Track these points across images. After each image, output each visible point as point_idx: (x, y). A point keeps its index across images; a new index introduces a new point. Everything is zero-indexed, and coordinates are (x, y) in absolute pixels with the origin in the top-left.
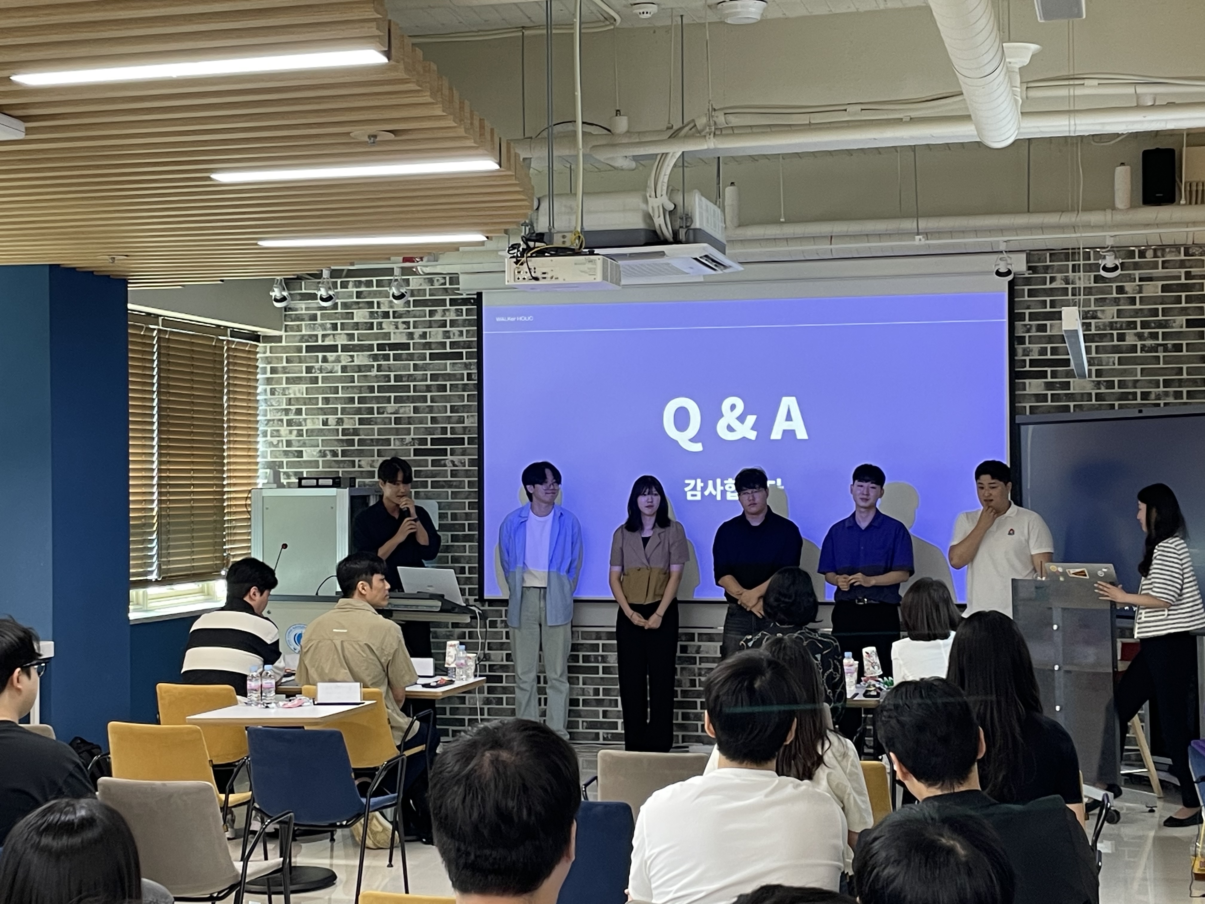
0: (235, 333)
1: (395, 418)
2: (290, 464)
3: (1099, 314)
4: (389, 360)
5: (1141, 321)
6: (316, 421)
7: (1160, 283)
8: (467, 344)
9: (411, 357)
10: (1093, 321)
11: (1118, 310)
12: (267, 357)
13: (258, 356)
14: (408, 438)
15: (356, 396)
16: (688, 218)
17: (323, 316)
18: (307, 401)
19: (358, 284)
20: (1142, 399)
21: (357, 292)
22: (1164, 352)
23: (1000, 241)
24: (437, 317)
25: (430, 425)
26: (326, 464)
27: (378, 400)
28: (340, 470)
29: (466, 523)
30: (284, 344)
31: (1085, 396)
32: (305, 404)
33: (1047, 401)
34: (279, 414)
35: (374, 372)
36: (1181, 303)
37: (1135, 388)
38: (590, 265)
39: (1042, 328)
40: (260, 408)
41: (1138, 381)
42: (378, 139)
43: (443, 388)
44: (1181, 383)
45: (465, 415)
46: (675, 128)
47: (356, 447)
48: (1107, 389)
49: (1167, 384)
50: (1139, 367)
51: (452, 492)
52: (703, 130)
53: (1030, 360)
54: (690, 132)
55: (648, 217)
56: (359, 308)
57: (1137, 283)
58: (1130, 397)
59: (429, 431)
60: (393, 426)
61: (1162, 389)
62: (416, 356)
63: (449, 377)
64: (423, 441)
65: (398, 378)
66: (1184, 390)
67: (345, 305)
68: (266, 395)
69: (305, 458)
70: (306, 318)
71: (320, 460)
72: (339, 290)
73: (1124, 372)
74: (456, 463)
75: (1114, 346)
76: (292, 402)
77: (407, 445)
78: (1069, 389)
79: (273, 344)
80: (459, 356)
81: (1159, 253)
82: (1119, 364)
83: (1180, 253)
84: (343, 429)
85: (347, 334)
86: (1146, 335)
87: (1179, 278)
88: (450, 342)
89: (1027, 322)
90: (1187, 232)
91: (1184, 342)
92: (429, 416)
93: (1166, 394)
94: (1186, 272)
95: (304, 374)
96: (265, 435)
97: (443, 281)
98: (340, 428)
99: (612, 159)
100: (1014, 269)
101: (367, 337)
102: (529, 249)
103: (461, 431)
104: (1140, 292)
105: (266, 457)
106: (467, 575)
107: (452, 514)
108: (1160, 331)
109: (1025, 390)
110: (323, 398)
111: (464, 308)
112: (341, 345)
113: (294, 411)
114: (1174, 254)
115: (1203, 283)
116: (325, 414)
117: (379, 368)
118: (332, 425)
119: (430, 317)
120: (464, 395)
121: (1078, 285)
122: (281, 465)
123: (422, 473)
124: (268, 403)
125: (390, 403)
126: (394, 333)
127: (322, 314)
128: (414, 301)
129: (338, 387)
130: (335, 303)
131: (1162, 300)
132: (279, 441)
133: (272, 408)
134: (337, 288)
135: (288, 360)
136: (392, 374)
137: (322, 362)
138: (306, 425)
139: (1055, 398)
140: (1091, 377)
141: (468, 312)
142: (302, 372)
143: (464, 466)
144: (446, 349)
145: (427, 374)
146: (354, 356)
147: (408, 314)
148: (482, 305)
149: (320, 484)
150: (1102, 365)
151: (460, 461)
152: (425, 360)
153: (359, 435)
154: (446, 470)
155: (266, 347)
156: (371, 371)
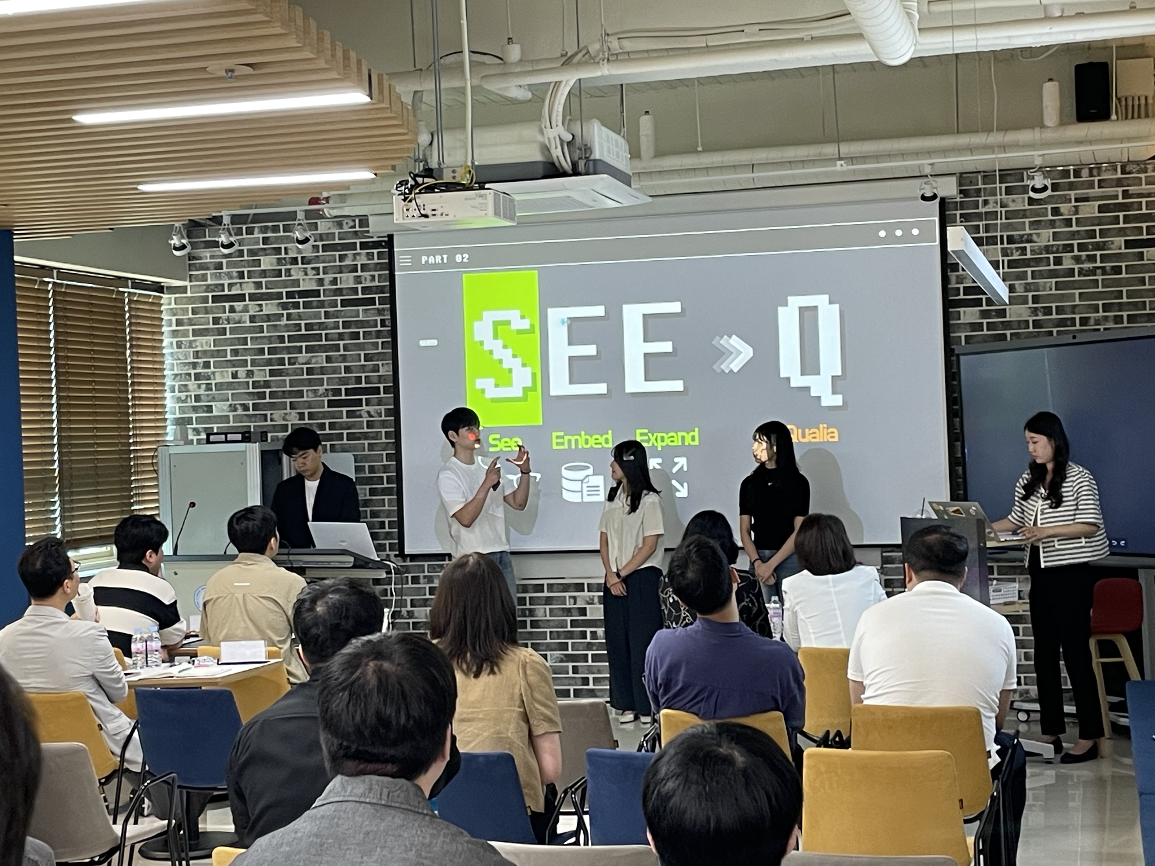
0: (137, 284)
1: (307, 368)
2: (199, 420)
3: (1035, 238)
4: (299, 308)
5: (1079, 244)
6: (225, 373)
7: (1097, 204)
8: (380, 290)
9: (321, 305)
10: (1028, 245)
11: (1054, 233)
12: (171, 309)
13: (163, 308)
14: (321, 389)
15: (266, 347)
16: (587, 149)
18: (215, 353)
19: (264, 230)
20: (1081, 325)
21: (263, 238)
22: (1103, 275)
23: (925, 164)
24: (348, 262)
25: (343, 375)
26: (236, 419)
27: (289, 350)
28: (252, 424)
29: (385, 475)
31: (1022, 323)
32: (213, 357)
33: (983, 330)
34: (187, 368)
35: (284, 321)
36: (1119, 224)
37: (1074, 313)
38: (480, 200)
40: (166, 362)
41: (1076, 306)
42: (236, 74)
43: (356, 336)
44: (1121, 307)
45: (380, 363)
46: (569, 55)
47: (268, 400)
48: (1045, 315)
49: (1106, 308)
50: (1077, 292)
51: (369, 444)
52: (595, 57)
53: (964, 287)
54: (584, 59)
55: (546, 149)
56: (266, 255)
57: (1073, 203)
58: (1069, 323)
59: (343, 381)
60: (305, 376)
61: (1101, 314)
62: (326, 304)
63: (362, 324)
64: (338, 392)
65: (308, 327)
66: (1125, 314)
67: (251, 252)
68: (173, 349)
69: (215, 413)
70: (212, 266)
71: (231, 414)
72: (245, 236)
73: (1062, 298)
74: (372, 413)
75: (1050, 270)
76: (200, 354)
77: (320, 396)
78: (1005, 317)
79: (177, 295)
80: (372, 302)
81: (1095, 172)
82: (1056, 290)
83: (1116, 171)
84: (253, 382)
85: (254, 282)
86: (1084, 258)
87: (1116, 197)
88: (362, 288)
90: (1122, 148)
91: (1123, 265)
92: (343, 365)
93: (1106, 318)
94: (1124, 191)
95: (211, 326)
96: (174, 391)
97: (352, 224)
98: (250, 381)
99: (506, 89)
100: (941, 194)
101: (275, 285)
102: (417, 185)
103: (376, 380)
104: (1076, 212)
105: (175, 414)
106: (387, 530)
107: (369, 466)
108: (1098, 253)
109: (959, 319)
110: (231, 350)
111: (375, 251)
112: (249, 294)
113: (202, 364)
114: (1110, 172)
115: (1141, 202)
116: (234, 366)
117: (289, 317)
118: (242, 378)
119: (340, 261)
120: (378, 343)
121: (1012, 207)
122: (190, 421)
123: (337, 425)
124: (175, 357)
125: (301, 353)
126: (303, 280)
127: (227, 262)
128: (323, 245)
129: (247, 338)
130: (239, 250)
131: (1099, 221)
132: (187, 396)
133: (179, 361)
134: (242, 235)
135: (194, 312)
136: (303, 323)
137: (229, 312)
138: (215, 379)
139: (991, 326)
140: (1027, 303)
141: (380, 255)
142: (209, 324)
143: (381, 417)
144: (358, 295)
145: (338, 322)
146: (262, 305)
147: (317, 259)
148: (393, 248)
149: (229, 439)
150: (1038, 291)
151: (376, 411)
152: (337, 307)
153: (270, 388)
154: (362, 422)
155: (170, 298)
156: (280, 320)
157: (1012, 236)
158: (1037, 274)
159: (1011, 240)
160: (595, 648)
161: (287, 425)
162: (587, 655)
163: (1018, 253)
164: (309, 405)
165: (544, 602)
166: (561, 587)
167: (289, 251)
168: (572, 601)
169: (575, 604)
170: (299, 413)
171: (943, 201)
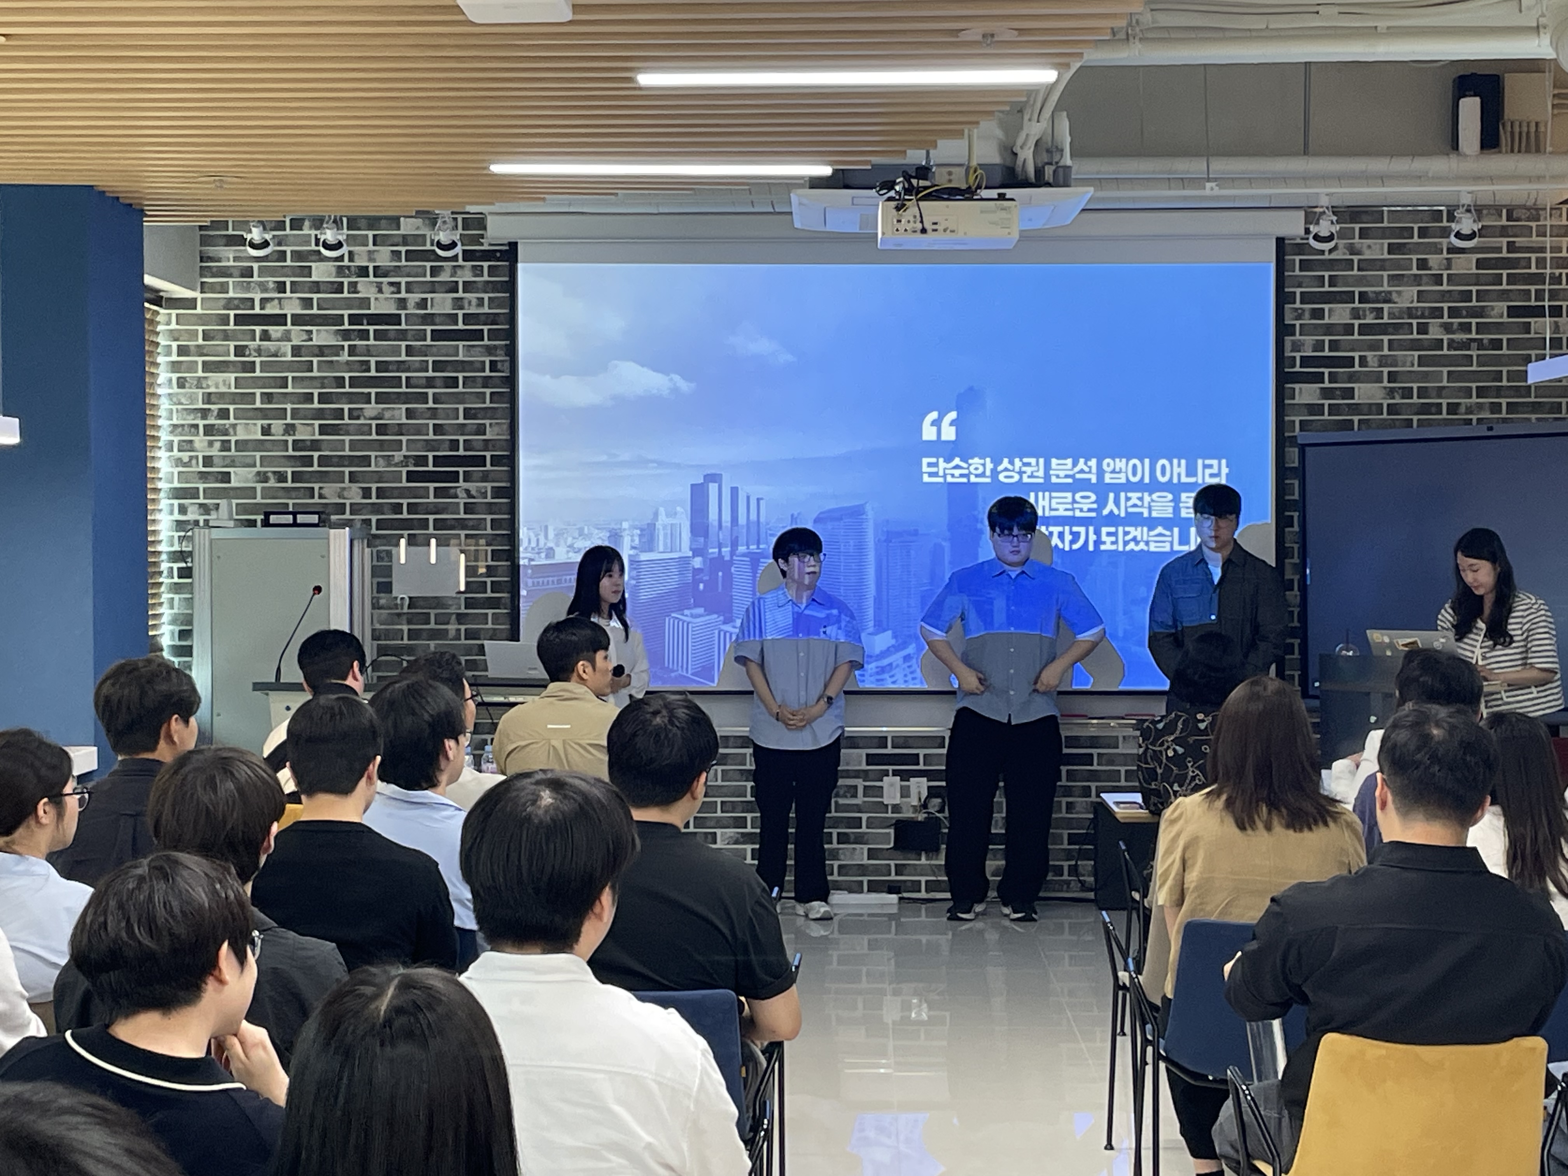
1: (377, 425)
3: (1394, 296)
4: (368, 339)
5: (1449, 308)
6: (251, 427)
7: (1474, 257)
8: (491, 319)
9: (402, 335)
10: (1386, 306)
11: (1419, 292)
12: (171, 331)
13: (160, 328)
14: (398, 456)
15: (316, 392)
16: (1056, 152)
18: (237, 398)
20: (1448, 414)
22: (1478, 349)
24: (444, 277)
25: (431, 436)
26: (266, 492)
27: (351, 398)
28: (291, 502)
29: (489, 580)
30: (199, 310)
31: (1374, 408)
32: (233, 402)
33: (1323, 414)
34: (192, 416)
35: (345, 357)
36: (1501, 284)
37: (1440, 397)
38: (1004, 214)
39: (1318, 314)
40: (162, 407)
41: (1444, 387)
42: (996, 39)
43: (453, 382)
44: (1499, 392)
45: (488, 422)
47: (316, 468)
48: (1403, 398)
49: (1481, 392)
50: (1445, 370)
51: (466, 535)
53: (1302, 357)
58: (1433, 410)
59: (430, 445)
60: (374, 436)
61: (1474, 400)
62: (410, 334)
63: (462, 366)
64: (421, 460)
65: (381, 367)
66: (1504, 401)
67: (298, 256)
68: (172, 388)
69: (234, 483)
70: (236, 272)
71: (259, 486)
72: (288, 231)
73: (1425, 376)
74: (473, 493)
75: (1411, 340)
76: (213, 399)
77: (396, 465)
78: (1353, 398)
79: (182, 311)
80: (478, 335)
82: (1419, 366)
83: (1501, 216)
84: (294, 441)
85: (301, 299)
86: (1455, 327)
87: (1500, 250)
88: (464, 315)
89: (1298, 305)
91: (1504, 337)
92: (431, 423)
93: (1480, 406)
94: (1508, 242)
95: (232, 358)
96: (171, 450)
101: (333, 304)
103: (481, 445)
104: (1449, 267)
105: (172, 482)
108: (1474, 321)
109: (1294, 398)
110: (262, 394)
111: (486, 264)
112: (292, 315)
113: (215, 413)
114: (1494, 217)
115: (1530, 258)
116: (266, 418)
117: (352, 350)
118: (278, 434)
119: (431, 276)
120: (484, 393)
121: (1367, 256)
122: (192, 493)
123: (420, 508)
124: (175, 399)
125: (370, 403)
126: (376, 299)
127: (260, 267)
128: (407, 251)
129: (287, 377)
130: (279, 252)
131: (1477, 280)
132: (191, 458)
133: (180, 407)
134: (284, 229)
135: (206, 336)
136: (373, 360)
137: (261, 340)
138: (235, 434)
139: (1334, 410)
140: (1382, 382)
141: (492, 271)
142: (229, 355)
143: (486, 498)
144: (457, 324)
145: (427, 361)
146: (311, 332)
147: (397, 271)
148: (517, 261)
149: (299, 521)
150: (1396, 366)
151: (478, 490)
152: (425, 340)
153: (319, 450)
154: (458, 504)
155: (170, 314)
156: (338, 355)
157: (1366, 292)
158: (1395, 345)
159: (1363, 297)
161: (344, 504)
163: (1372, 315)
164: (379, 477)
166: (740, 741)
167: (356, 257)
170: (363, 488)
171: (1280, 241)
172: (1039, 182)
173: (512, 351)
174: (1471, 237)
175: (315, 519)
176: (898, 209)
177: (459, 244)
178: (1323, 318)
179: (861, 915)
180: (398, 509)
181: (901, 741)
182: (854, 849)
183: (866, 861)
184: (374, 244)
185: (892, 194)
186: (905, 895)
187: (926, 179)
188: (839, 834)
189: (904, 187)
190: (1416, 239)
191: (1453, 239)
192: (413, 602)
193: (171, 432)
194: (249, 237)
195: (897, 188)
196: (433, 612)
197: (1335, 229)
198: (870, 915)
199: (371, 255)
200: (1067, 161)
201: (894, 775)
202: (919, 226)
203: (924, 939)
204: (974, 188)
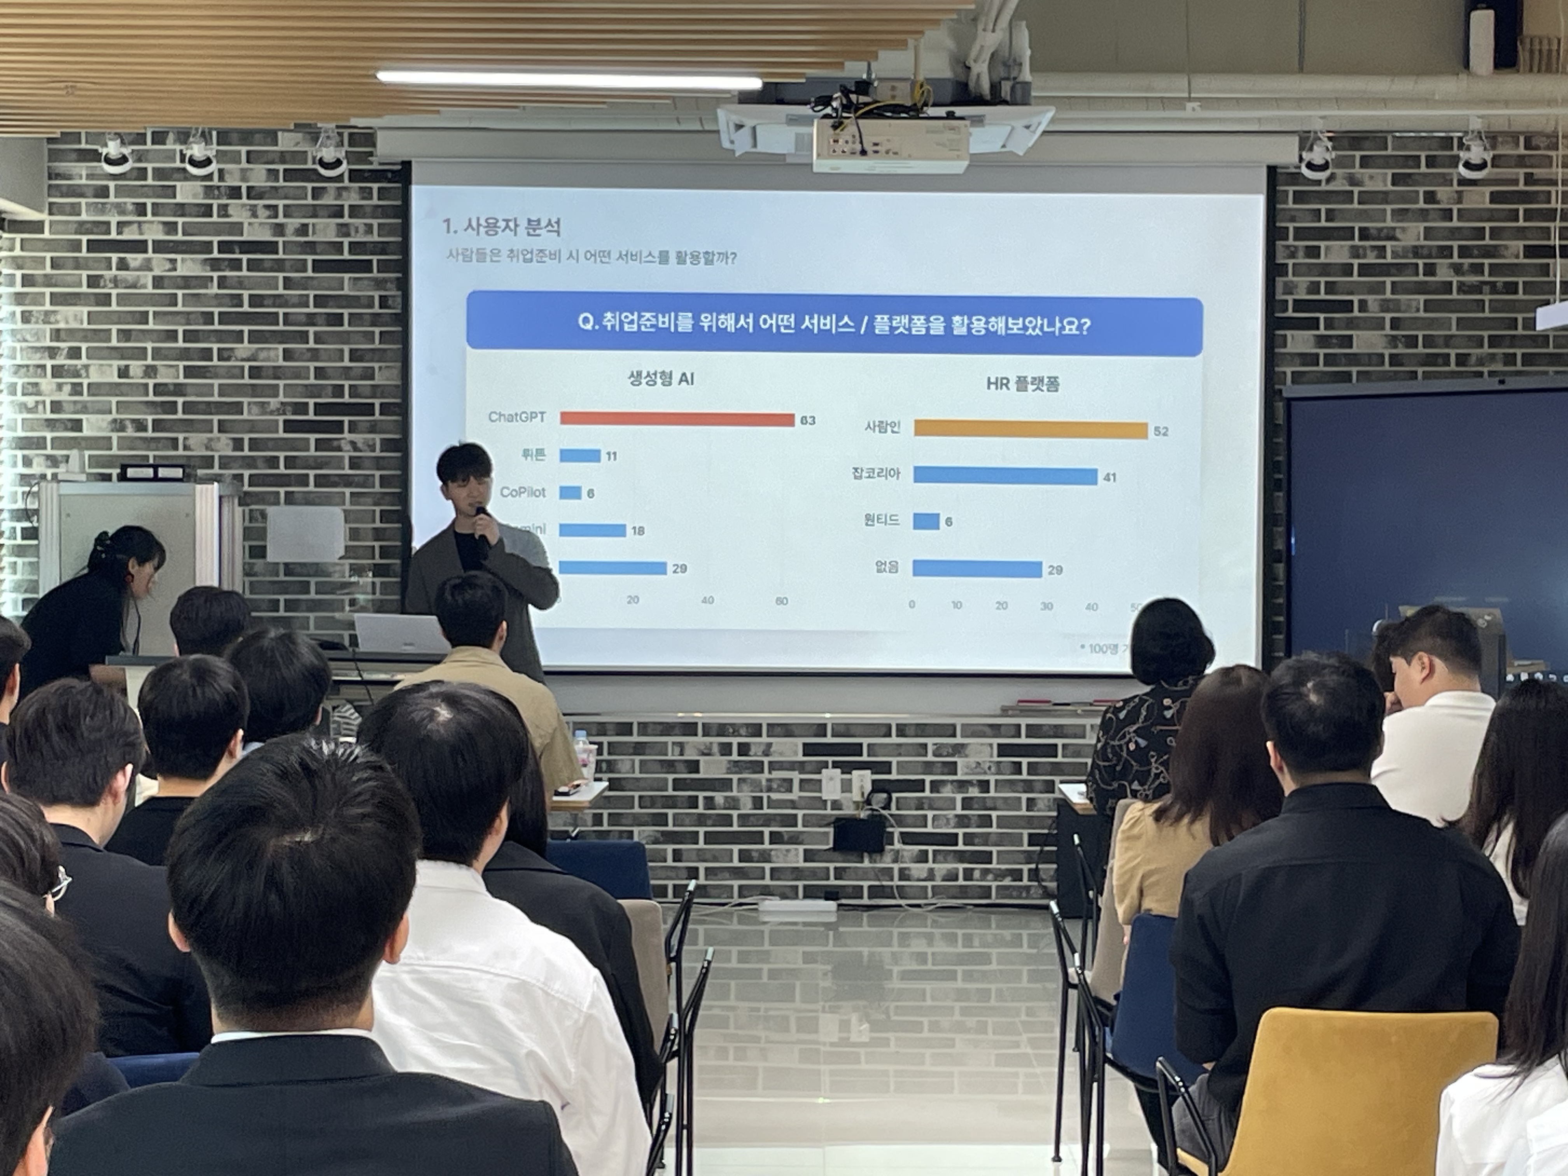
1: (250, 367)
2: (57, 443)
3: (1398, 234)
4: (241, 270)
5: (1460, 247)
6: (107, 369)
7: (1488, 190)
8: (381, 248)
9: (279, 266)
10: (1389, 244)
11: (1426, 228)
12: (14, 258)
14: (274, 403)
15: (180, 329)
16: (1014, 65)
17: (119, 191)
18: (89, 334)
20: (1457, 365)
22: (1491, 293)
24: (328, 200)
25: (312, 381)
26: (124, 443)
27: (220, 336)
28: (151, 454)
29: (377, 544)
32: (85, 339)
33: (1318, 365)
34: (38, 355)
35: (214, 290)
36: (1517, 221)
37: (1447, 346)
38: (951, 135)
39: (1313, 252)
41: (1452, 336)
43: (337, 320)
44: (1514, 341)
45: (376, 365)
47: (180, 415)
48: (1407, 346)
49: (1494, 341)
50: (1454, 316)
51: (352, 493)
53: (1295, 301)
55: (962, 62)
56: (186, 179)
58: (1440, 361)
59: (312, 391)
60: (247, 380)
61: (1486, 350)
62: (288, 264)
63: (348, 301)
64: (301, 408)
65: (255, 301)
66: (1519, 352)
67: (159, 174)
68: (14, 322)
69: (86, 432)
70: (90, 192)
71: (115, 436)
72: (149, 146)
73: (1432, 323)
74: (360, 445)
75: (1417, 282)
76: (63, 335)
77: (272, 413)
78: (1351, 347)
79: (26, 236)
80: (366, 266)
82: (1426, 311)
83: (1517, 145)
85: (165, 224)
86: (1466, 267)
87: (1516, 182)
88: (350, 243)
89: (1291, 242)
91: (1520, 280)
92: (312, 365)
93: (1492, 357)
94: (1526, 174)
95: (84, 289)
96: (14, 394)
98: (151, 382)
101: (201, 229)
103: (368, 391)
104: (1460, 201)
105: (15, 430)
108: (1486, 261)
109: (1285, 346)
110: (119, 330)
111: (375, 186)
112: (154, 241)
113: (65, 351)
114: (1509, 145)
115: (1550, 192)
116: (123, 358)
117: (223, 282)
118: (137, 376)
119: (313, 198)
120: (373, 332)
121: (1369, 186)
122: (40, 443)
123: (298, 461)
124: (19, 337)
125: (242, 342)
126: (250, 224)
127: (116, 186)
128: (285, 170)
129: (147, 312)
130: (139, 169)
131: (1491, 216)
132: (37, 402)
133: (24, 345)
134: (145, 144)
135: (55, 264)
136: (246, 294)
137: (118, 269)
138: (88, 376)
139: (1330, 360)
140: (1383, 328)
141: (382, 193)
142: (80, 285)
143: (374, 451)
144: (342, 254)
145: (307, 296)
146: (176, 260)
147: (274, 192)
148: (410, 183)
149: (160, 475)
150: (1399, 311)
151: (366, 442)
152: (305, 271)
153: (184, 395)
154: (342, 457)
155: (14, 239)
156: (207, 288)
157: (1366, 228)
158: (1399, 286)
159: (1365, 234)
160: (709, 822)
161: (213, 457)
162: (697, 832)
163: (1374, 254)
164: (252, 427)
165: (631, 751)
166: (660, 727)
167: (227, 176)
168: (677, 750)
169: (682, 754)
170: (234, 439)
171: (1272, 171)
172: (996, 99)
173: (404, 285)
174: (1482, 166)
175: (178, 473)
176: (835, 127)
177: (345, 162)
178: (1319, 256)
179: (795, 924)
180: (273, 462)
181: (842, 730)
182: (788, 851)
183: (801, 864)
184: (248, 162)
185: (828, 110)
186: (844, 901)
187: (866, 93)
188: (771, 833)
189: (842, 104)
190: (1423, 169)
191: (1461, 169)
192: (289, 569)
193: (16, 373)
194: (104, 151)
195: (835, 104)
196: (313, 581)
197: (1330, 156)
198: (805, 924)
199: (244, 175)
200: (1026, 75)
201: (834, 767)
202: (858, 147)
203: (865, 950)
204: (919, 105)
